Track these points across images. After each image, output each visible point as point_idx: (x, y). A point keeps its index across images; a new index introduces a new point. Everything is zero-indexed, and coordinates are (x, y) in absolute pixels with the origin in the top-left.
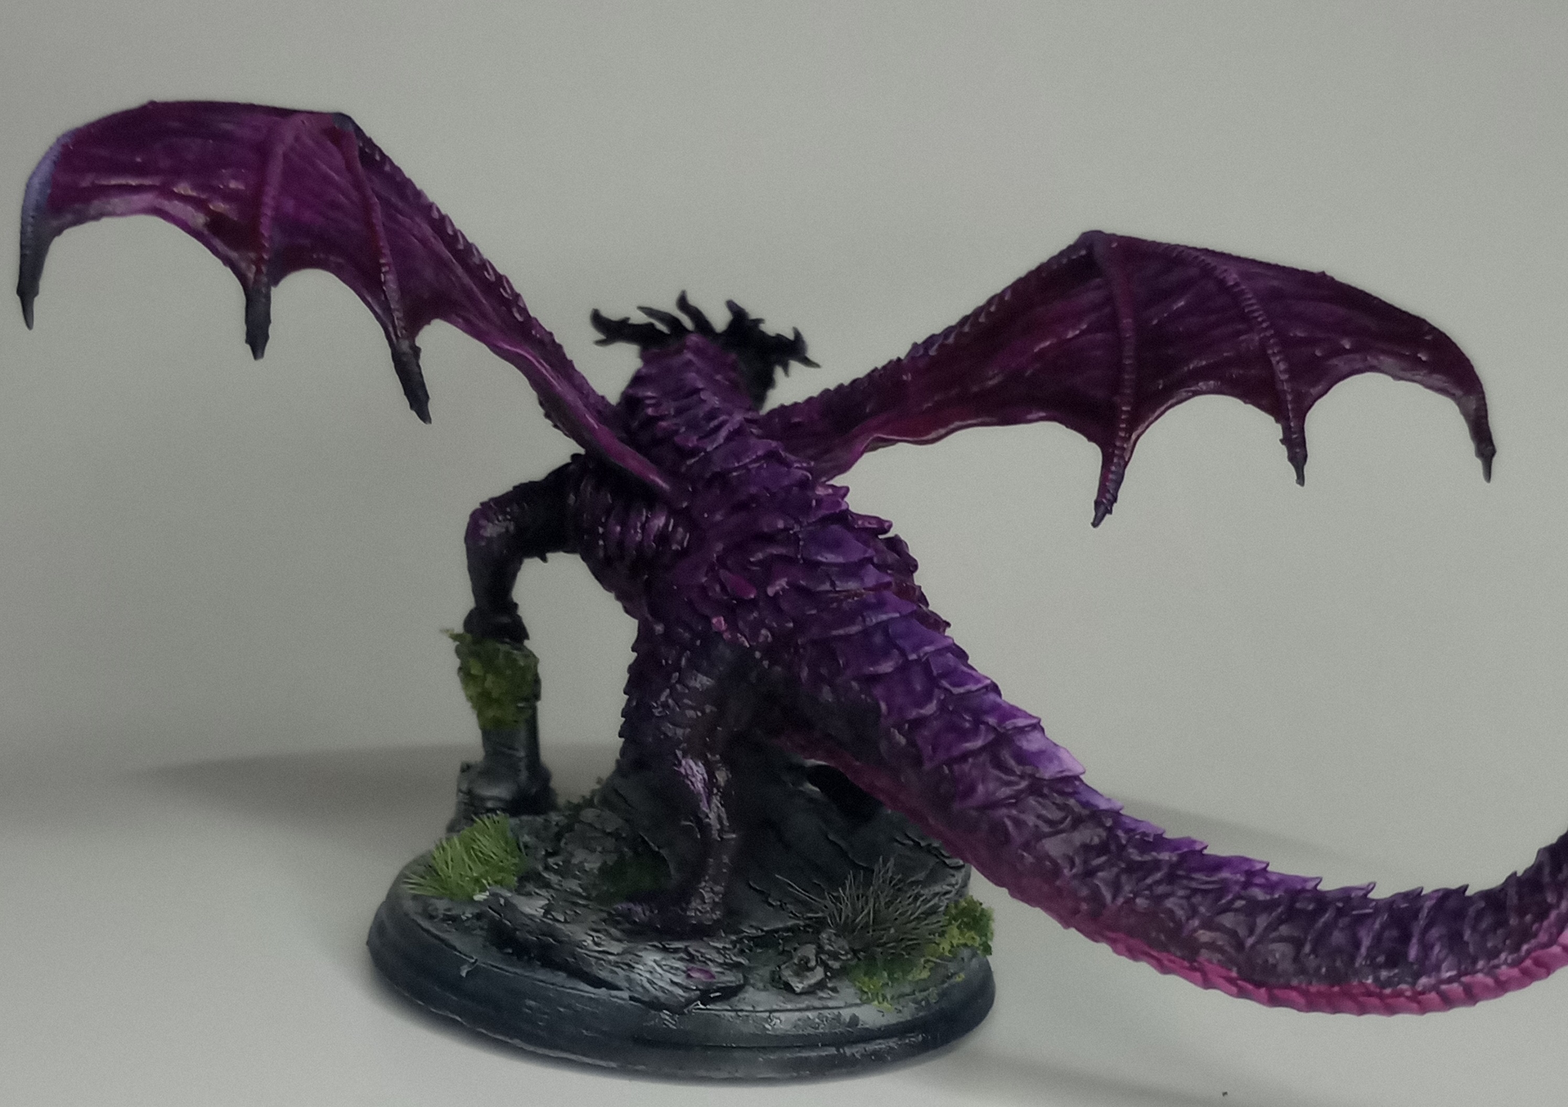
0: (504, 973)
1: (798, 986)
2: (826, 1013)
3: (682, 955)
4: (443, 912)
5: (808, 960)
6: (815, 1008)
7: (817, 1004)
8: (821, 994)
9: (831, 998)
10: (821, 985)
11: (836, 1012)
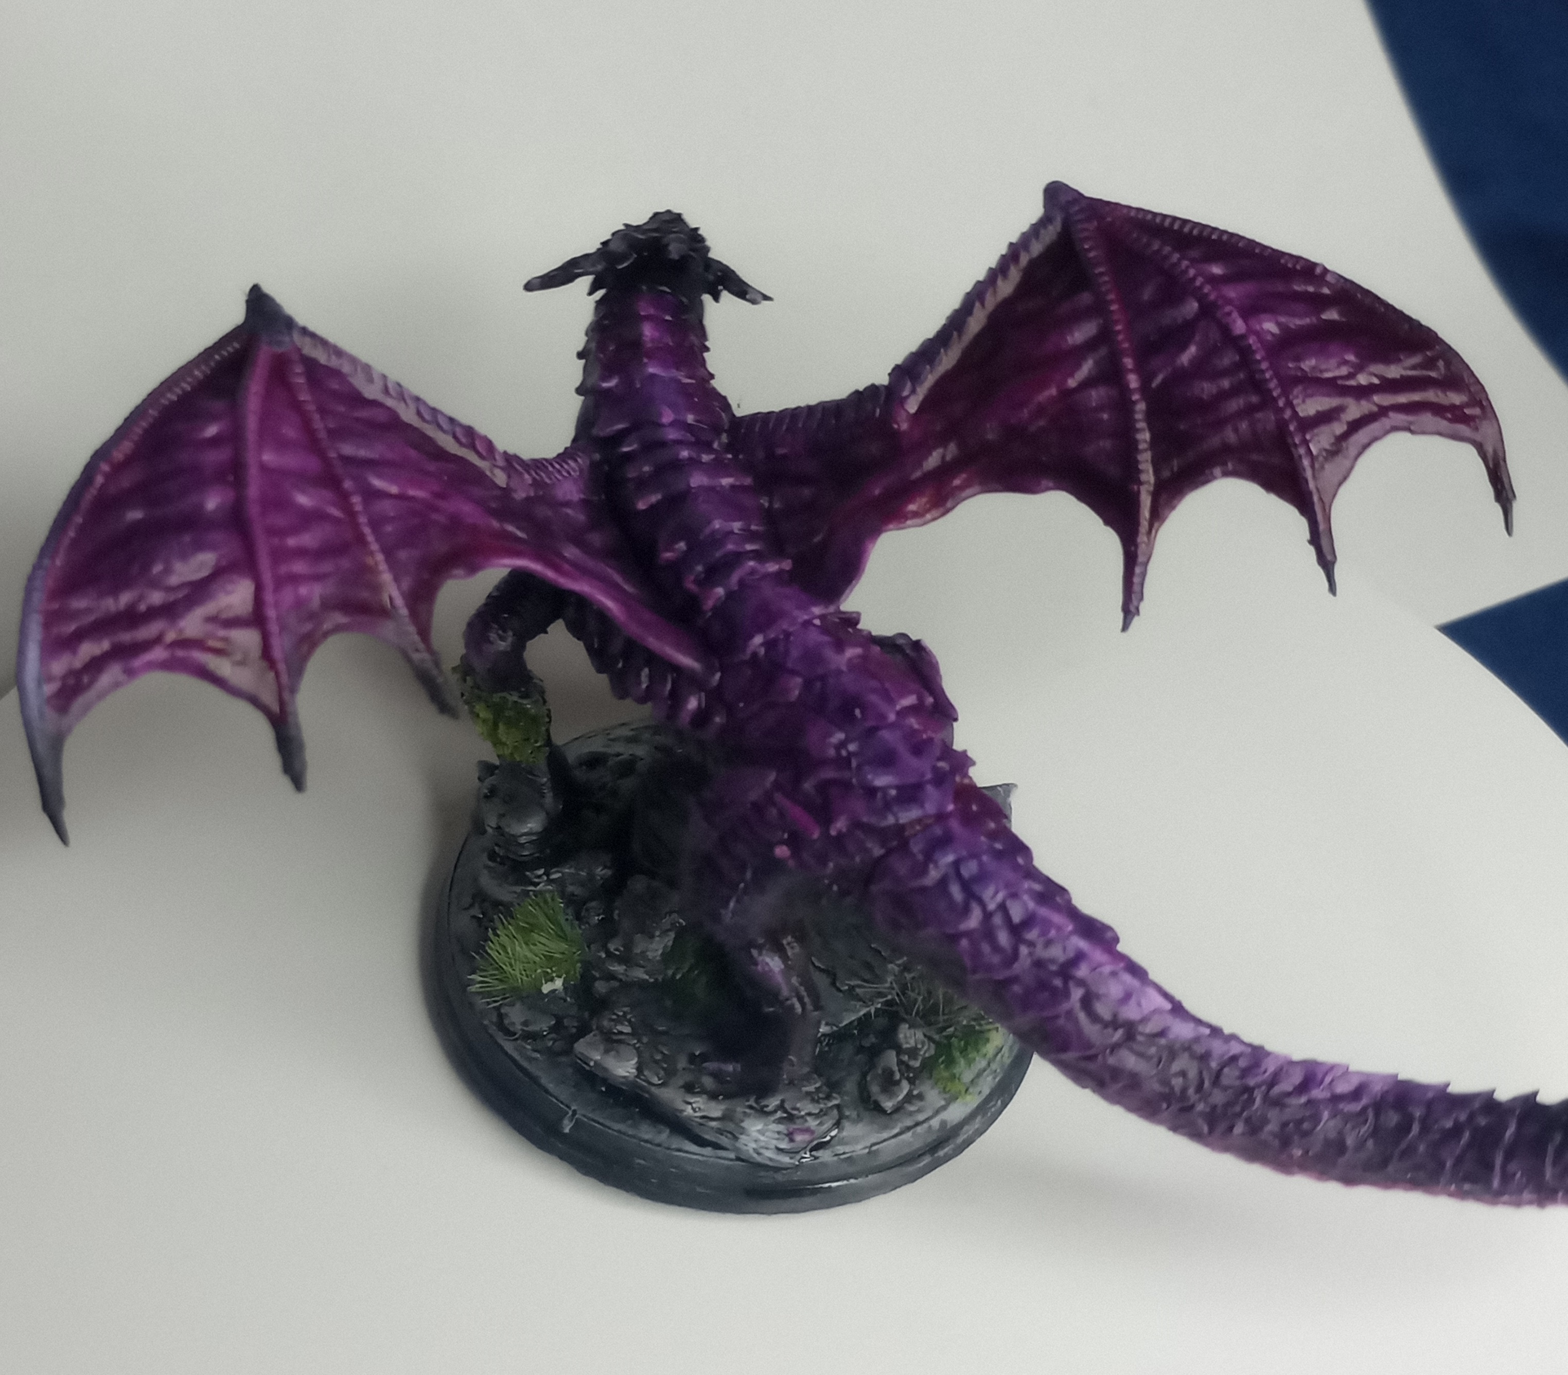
0: (607, 1129)
1: (888, 1105)
2: (919, 1129)
3: (779, 1114)
4: (520, 1027)
5: (892, 1073)
6: (909, 1129)
7: (909, 1122)
8: (912, 1108)
9: (919, 1111)
10: (909, 1098)
11: (926, 1125)
